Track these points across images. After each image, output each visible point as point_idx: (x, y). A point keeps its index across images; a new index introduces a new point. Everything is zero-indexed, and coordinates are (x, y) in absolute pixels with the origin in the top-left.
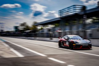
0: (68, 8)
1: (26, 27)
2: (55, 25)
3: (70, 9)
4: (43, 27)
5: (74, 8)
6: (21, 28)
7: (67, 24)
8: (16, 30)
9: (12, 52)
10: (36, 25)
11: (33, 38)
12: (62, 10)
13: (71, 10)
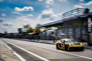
0: (71, 11)
1: (29, 29)
2: (58, 28)
3: (73, 12)
4: (46, 29)
5: (77, 11)
6: (24, 30)
7: (70, 26)
8: (19, 32)
10: (40, 28)
11: (36, 40)
12: (65, 13)
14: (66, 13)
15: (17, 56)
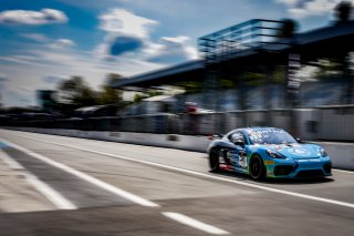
0: (232, 29)
1: (80, 95)
2: (187, 88)
3: (240, 32)
4: (141, 94)
5: (253, 29)
6: (63, 98)
7: (229, 83)
8: (45, 105)
9: (32, 188)
10: (119, 88)
11: (106, 134)
12: (210, 35)
13: (243, 35)
14: (215, 35)
15: (38, 192)
